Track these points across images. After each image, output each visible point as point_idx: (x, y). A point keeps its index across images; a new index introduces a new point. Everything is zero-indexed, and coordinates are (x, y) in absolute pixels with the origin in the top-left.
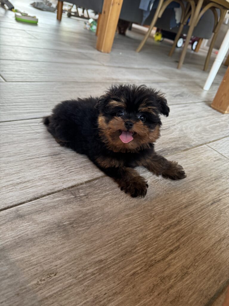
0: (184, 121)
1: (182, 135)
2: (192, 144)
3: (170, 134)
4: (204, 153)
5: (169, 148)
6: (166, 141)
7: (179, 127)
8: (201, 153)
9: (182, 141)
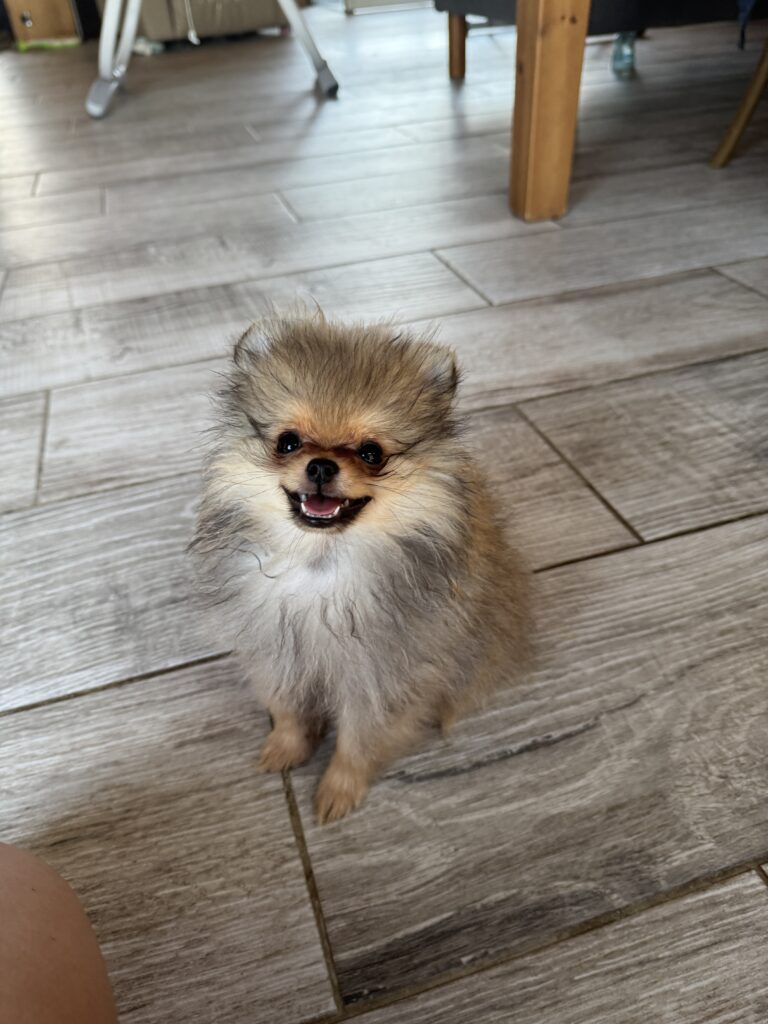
0: (720, 655)
1: (638, 791)
2: (661, 870)
3: (568, 781)
4: (704, 956)
5: (500, 903)
6: (506, 845)
7: (660, 712)
8: (686, 955)
9: (608, 845)
